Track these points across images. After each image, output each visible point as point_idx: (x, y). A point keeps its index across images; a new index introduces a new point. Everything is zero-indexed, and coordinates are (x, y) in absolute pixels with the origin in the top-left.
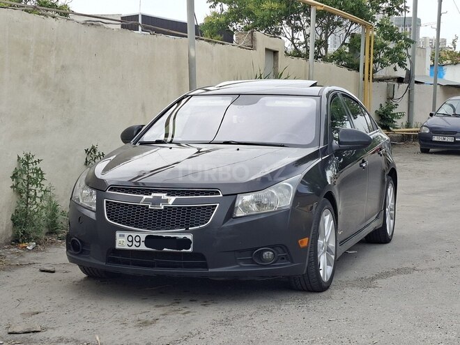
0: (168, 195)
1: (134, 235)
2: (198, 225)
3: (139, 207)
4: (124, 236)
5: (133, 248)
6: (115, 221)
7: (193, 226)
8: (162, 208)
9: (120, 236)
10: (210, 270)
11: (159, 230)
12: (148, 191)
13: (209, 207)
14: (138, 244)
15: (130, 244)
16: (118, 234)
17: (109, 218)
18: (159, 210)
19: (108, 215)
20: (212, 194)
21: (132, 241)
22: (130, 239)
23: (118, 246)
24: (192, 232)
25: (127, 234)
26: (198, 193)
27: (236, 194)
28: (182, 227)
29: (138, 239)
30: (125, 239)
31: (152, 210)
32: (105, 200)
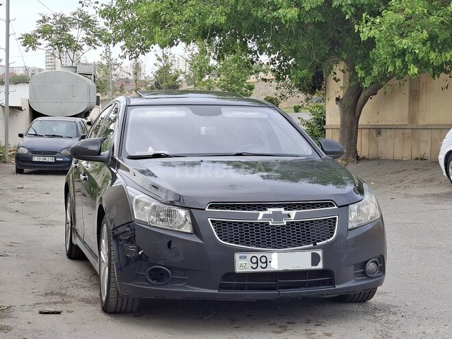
0: (286, 209)
1: (259, 255)
2: (324, 240)
3: (257, 224)
4: (245, 257)
5: (259, 270)
6: (230, 242)
7: (320, 241)
8: (285, 224)
9: (241, 257)
11: (286, 247)
12: (263, 207)
13: (329, 220)
14: (264, 265)
15: (255, 266)
16: (237, 256)
17: (221, 239)
18: (282, 226)
19: (218, 236)
20: (327, 206)
21: (257, 263)
22: (254, 260)
23: (238, 270)
24: (320, 247)
25: (249, 255)
26: (313, 206)
27: (348, 205)
28: (309, 243)
29: (264, 260)
30: (247, 261)
31: (274, 226)
32: (209, 219)
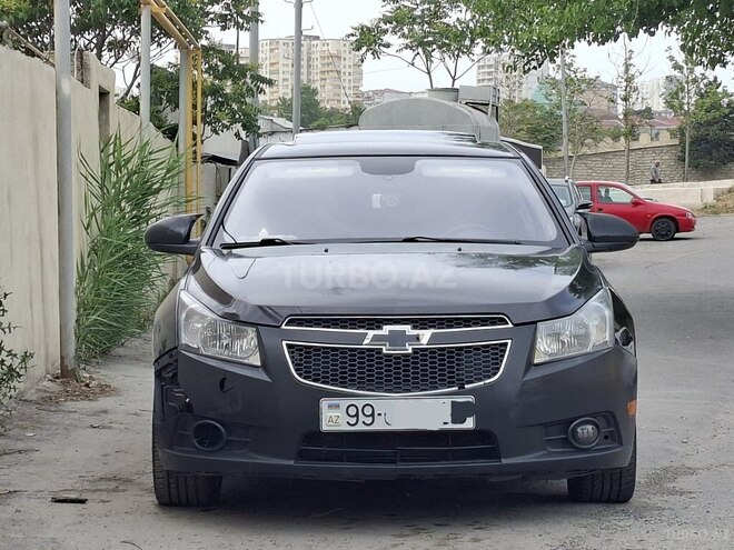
0: (415, 328)
1: (360, 403)
2: (480, 380)
3: (362, 351)
4: (338, 406)
5: (360, 427)
6: (314, 380)
7: (472, 382)
8: (410, 351)
9: (330, 407)
10: (504, 461)
11: (410, 391)
12: (375, 323)
13: (494, 347)
14: (369, 420)
15: (353, 421)
16: (324, 403)
17: (300, 375)
18: (404, 355)
19: (296, 370)
20: (493, 324)
21: (357, 415)
22: (352, 411)
23: (325, 427)
24: (470, 392)
25: (344, 403)
26: (467, 322)
27: (536, 322)
28: (451, 384)
29: (368, 411)
30: (341, 413)
31: (391, 355)
32: (284, 343)
